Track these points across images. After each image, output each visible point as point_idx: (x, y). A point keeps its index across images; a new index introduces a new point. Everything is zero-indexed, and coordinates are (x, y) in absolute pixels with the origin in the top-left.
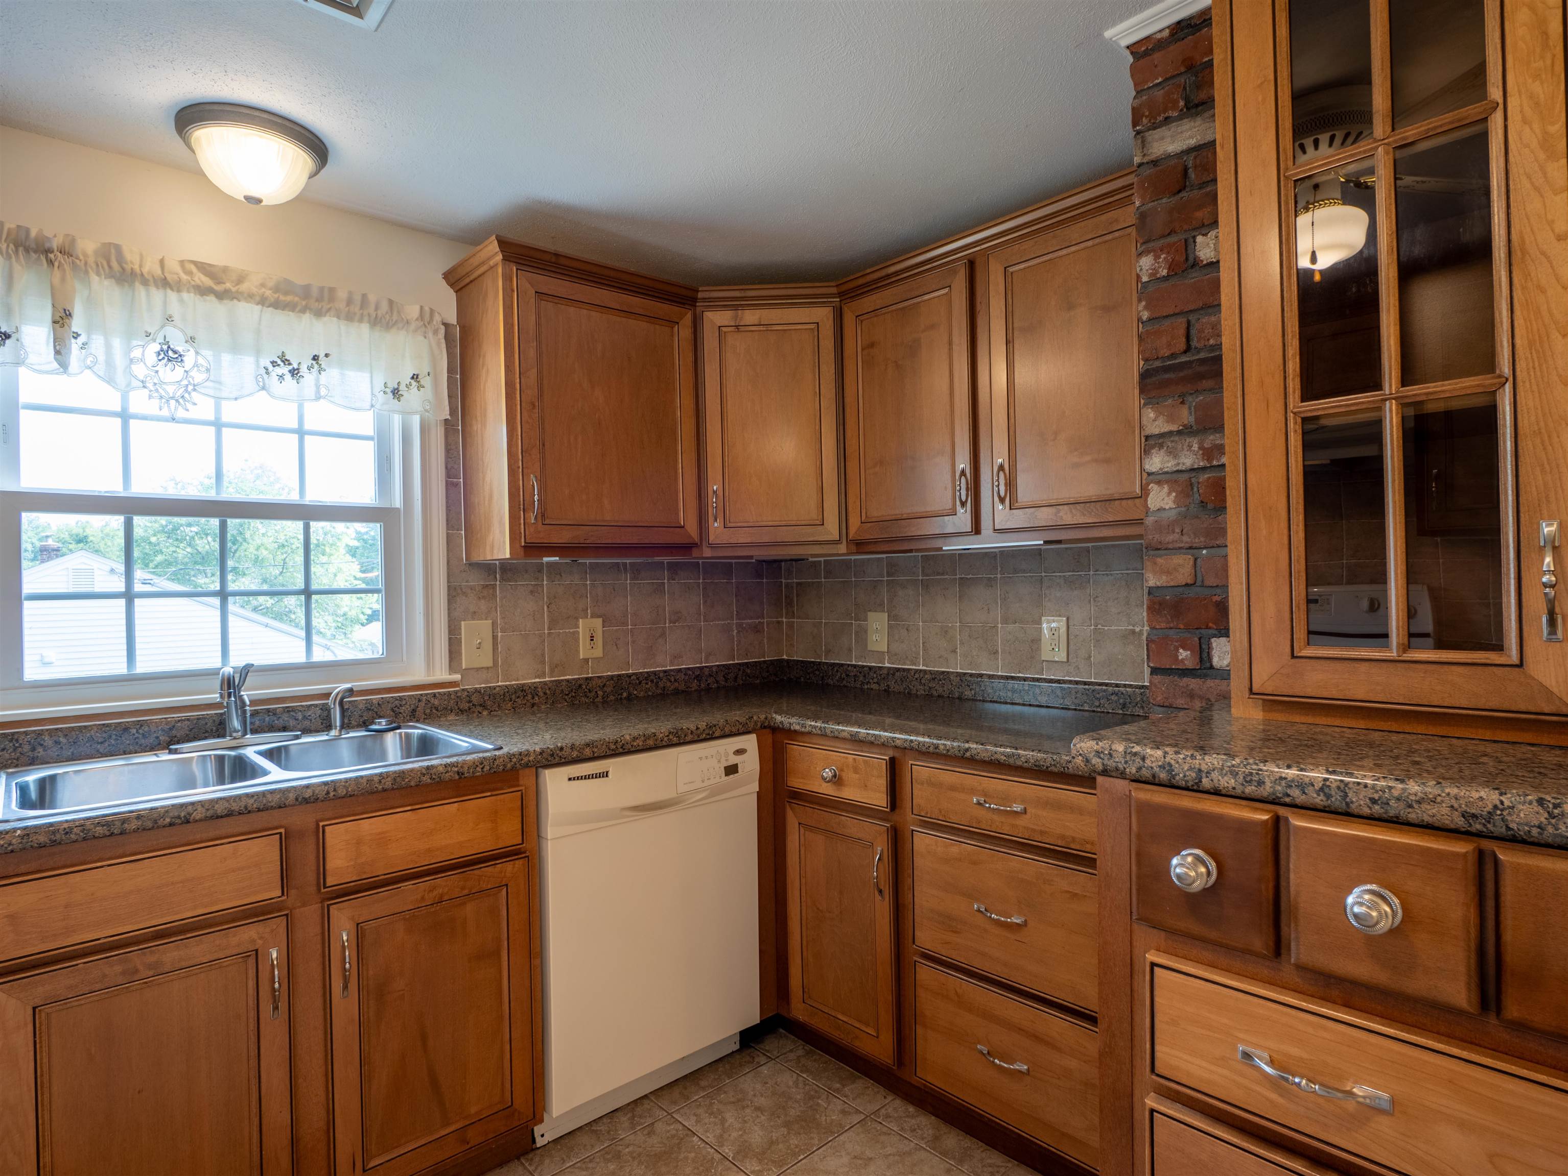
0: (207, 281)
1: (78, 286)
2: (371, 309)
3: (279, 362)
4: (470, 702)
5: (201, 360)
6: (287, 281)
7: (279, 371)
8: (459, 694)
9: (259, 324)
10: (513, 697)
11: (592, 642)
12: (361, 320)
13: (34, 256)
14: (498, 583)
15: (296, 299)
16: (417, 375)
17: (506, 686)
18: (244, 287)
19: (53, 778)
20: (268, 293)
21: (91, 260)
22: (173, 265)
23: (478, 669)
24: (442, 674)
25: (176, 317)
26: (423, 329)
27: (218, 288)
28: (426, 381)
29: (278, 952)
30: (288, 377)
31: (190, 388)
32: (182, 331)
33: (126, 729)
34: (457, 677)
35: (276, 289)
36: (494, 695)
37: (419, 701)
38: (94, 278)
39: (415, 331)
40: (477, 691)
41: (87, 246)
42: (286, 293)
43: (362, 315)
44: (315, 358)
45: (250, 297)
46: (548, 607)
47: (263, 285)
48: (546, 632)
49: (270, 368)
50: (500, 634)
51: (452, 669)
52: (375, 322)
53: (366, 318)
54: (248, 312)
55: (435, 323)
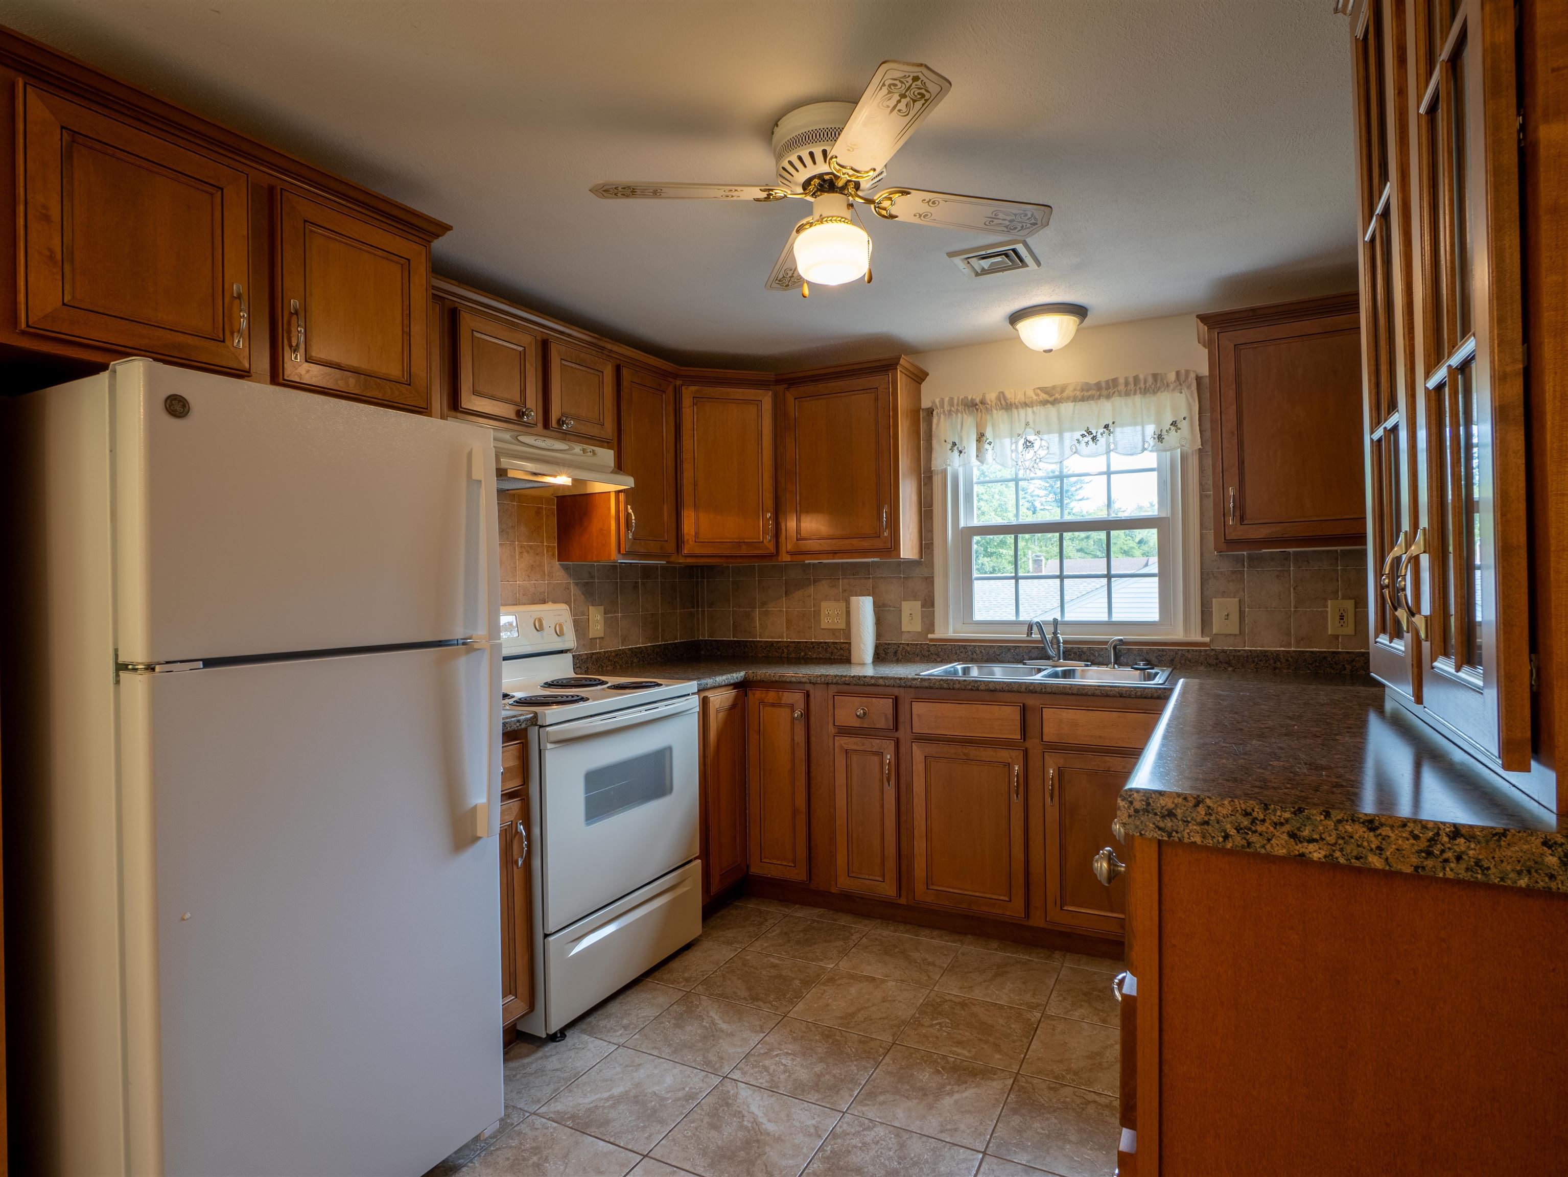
0: (1045, 397)
1: (989, 417)
2: (1142, 385)
3: (1086, 434)
4: (1217, 659)
5: (1044, 443)
6: (1087, 384)
7: (1086, 439)
8: (1208, 653)
9: (1073, 414)
10: (1256, 660)
11: (1342, 621)
12: (1135, 394)
13: (971, 409)
14: (1246, 569)
15: (1094, 392)
16: (1176, 422)
17: (1250, 651)
18: (1065, 394)
19: (969, 668)
20: (1078, 393)
21: (994, 405)
22: (1030, 393)
23: (1227, 635)
24: (1196, 636)
25: (1031, 423)
26: (1179, 387)
27: (1051, 399)
28: (1184, 425)
29: (1019, 768)
30: (1091, 442)
31: (1038, 460)
32: (1034, 429)
33: (1009, 649)
34: (1207, 639)
35: (1082, 390)
36: (1238, 656)
37: (1176, 654)
38: (995, 412)
39: (1173, 390)
40: (1223, 651)
41: (991, 397)
42: (1088, 391)
43: (1135, 390)
44: (1106, 427)
45: (1068, 399)
46: (1294, 589)
47: (1075, 390)
48: (1292, 609)
49: (1081, 439)
50: (1247, 609)
51: (1203, 634)
52: (1145, 392)
53: (1138, 391)
54: (1067, 408)
55: (1189, 380)
